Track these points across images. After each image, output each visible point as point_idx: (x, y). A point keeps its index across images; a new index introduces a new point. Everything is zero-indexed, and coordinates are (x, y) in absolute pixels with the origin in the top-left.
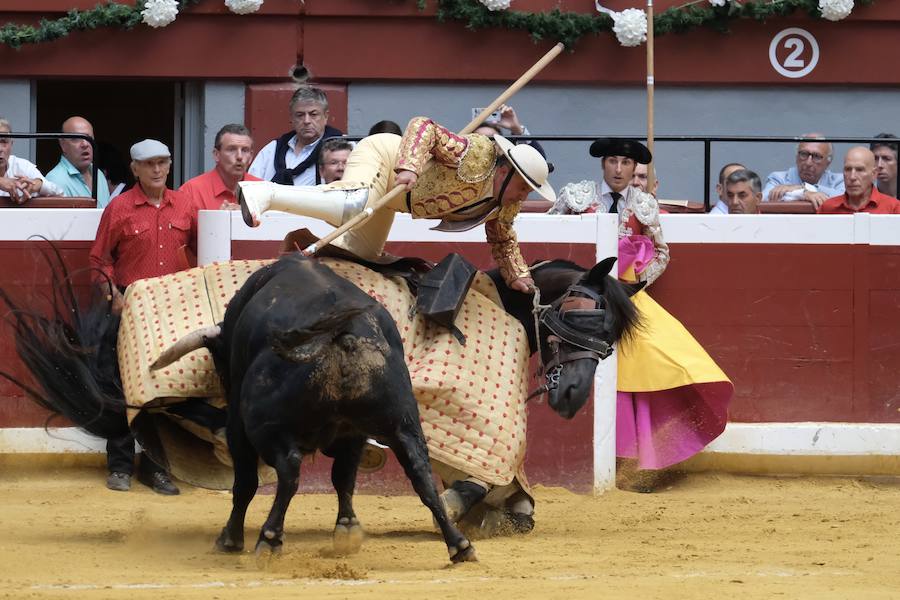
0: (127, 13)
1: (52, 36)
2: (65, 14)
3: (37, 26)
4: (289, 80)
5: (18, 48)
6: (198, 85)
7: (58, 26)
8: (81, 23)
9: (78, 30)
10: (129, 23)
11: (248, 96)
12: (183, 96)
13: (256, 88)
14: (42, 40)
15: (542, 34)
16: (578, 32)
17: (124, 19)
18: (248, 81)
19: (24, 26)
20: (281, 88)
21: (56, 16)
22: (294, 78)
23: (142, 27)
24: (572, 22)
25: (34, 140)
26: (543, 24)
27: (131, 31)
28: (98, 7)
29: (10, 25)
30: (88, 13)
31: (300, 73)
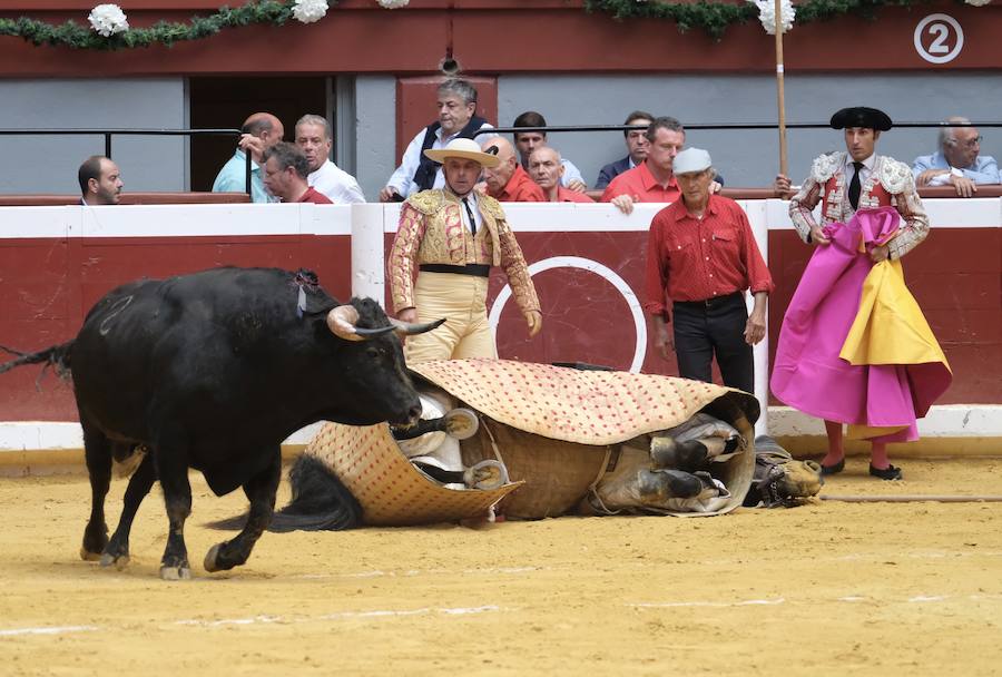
0: (277, 10)
1: (204, 34)
2: (216, 11)
3: (189, 24)
4: (439, 73)
5: (171, 45)
6: (350, 79)
7: (210, 23)
8: (232, 20)
9: (230, 27)
10: (280, 19)
11: (399, 88)
12: (334, 91)
13: (405, 82)
14: (194, 38)
15: (688, 23)
16: (725, 21)
17: (275, 16)
18: (398, 75)
19: (176, 24)
20: (431, 81)
21: (207, 13)
22: (444, 71)
23: (293, 22)
24: (718, 11)
25: (188, 137)
26: (690, 14)
27: (282, 26)
28: (249, 4)
29: (162, 22)
30: (239, 10)
31: (450, 66)
